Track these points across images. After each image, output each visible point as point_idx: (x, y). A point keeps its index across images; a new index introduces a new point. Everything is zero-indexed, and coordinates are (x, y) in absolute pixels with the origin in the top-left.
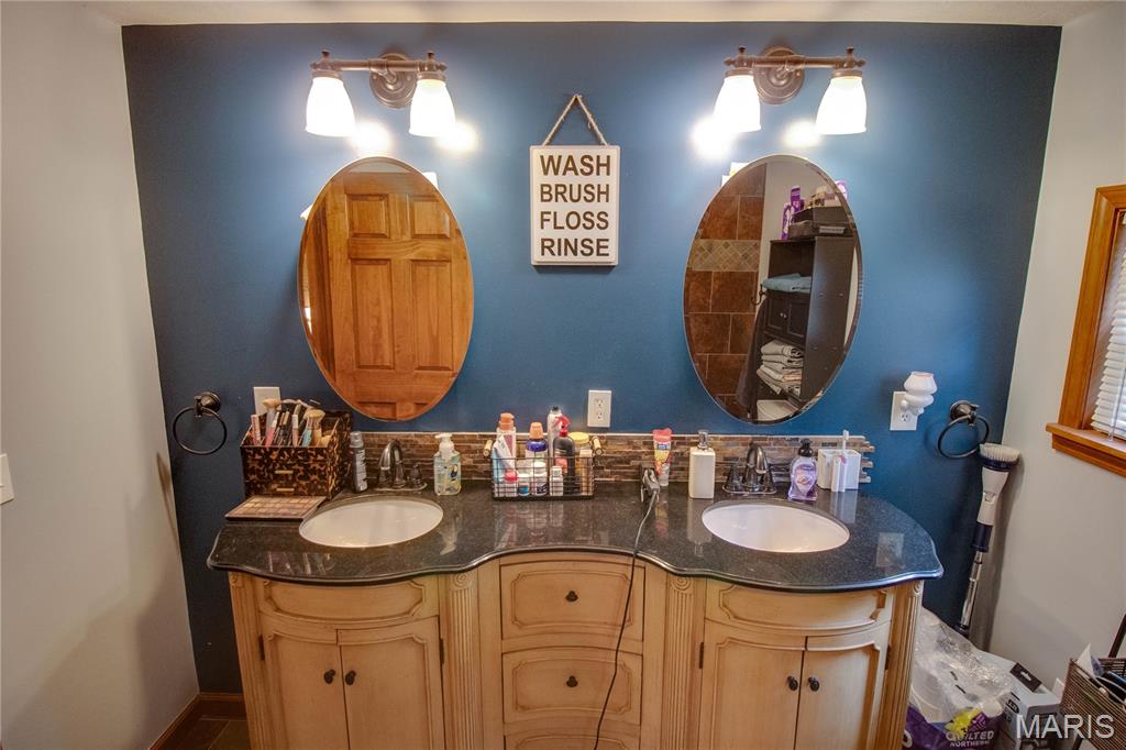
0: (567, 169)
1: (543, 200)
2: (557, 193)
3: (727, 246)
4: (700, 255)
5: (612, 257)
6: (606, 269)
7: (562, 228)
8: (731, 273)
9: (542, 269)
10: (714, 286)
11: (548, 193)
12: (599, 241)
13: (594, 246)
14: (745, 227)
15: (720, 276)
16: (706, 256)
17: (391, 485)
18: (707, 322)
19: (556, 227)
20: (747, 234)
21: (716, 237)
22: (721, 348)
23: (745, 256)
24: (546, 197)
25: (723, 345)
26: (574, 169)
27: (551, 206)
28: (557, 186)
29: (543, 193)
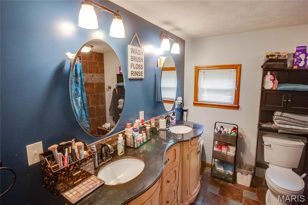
0: (136, 53)
1: (131, 60)
2: (134, 59)
3: (97, 75)
4: (91, 78)
5: (143, 77)
6: (141, 79)
7: (135, 68)
8: (99, 83)
9: (131, 80)
10: (95, 87)
11: (132, 58)
12: (141, 72)
13: (140, 73)
14: (101, 71)
15: (96, 84)
16: (92, 78)
17: (103, 161)
18: (94, 97)
19: (134, 68)
20: (101, 72)
21: (94, 73)
22: (98, 104)
23: (101, 78)
24: (132, 59)
25: (99, 103)
26: (137, 53)
27: (133, 62)
28: (134, 57)
29: (131, 58)
